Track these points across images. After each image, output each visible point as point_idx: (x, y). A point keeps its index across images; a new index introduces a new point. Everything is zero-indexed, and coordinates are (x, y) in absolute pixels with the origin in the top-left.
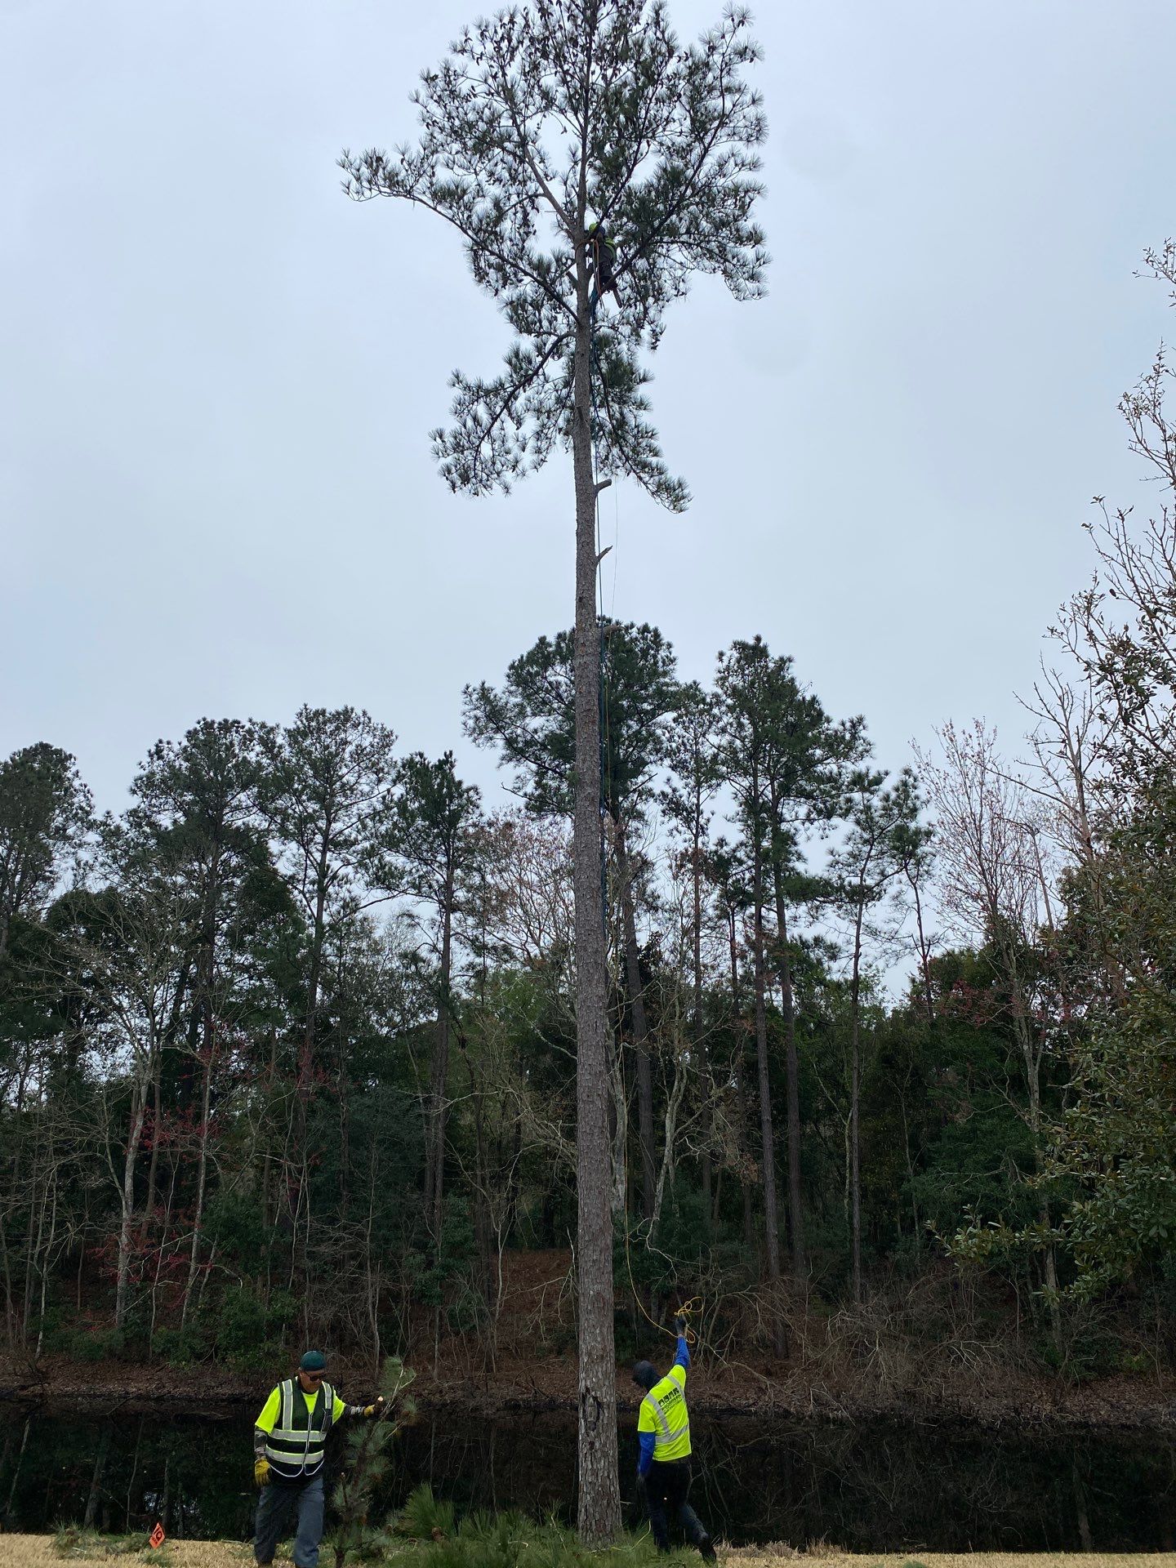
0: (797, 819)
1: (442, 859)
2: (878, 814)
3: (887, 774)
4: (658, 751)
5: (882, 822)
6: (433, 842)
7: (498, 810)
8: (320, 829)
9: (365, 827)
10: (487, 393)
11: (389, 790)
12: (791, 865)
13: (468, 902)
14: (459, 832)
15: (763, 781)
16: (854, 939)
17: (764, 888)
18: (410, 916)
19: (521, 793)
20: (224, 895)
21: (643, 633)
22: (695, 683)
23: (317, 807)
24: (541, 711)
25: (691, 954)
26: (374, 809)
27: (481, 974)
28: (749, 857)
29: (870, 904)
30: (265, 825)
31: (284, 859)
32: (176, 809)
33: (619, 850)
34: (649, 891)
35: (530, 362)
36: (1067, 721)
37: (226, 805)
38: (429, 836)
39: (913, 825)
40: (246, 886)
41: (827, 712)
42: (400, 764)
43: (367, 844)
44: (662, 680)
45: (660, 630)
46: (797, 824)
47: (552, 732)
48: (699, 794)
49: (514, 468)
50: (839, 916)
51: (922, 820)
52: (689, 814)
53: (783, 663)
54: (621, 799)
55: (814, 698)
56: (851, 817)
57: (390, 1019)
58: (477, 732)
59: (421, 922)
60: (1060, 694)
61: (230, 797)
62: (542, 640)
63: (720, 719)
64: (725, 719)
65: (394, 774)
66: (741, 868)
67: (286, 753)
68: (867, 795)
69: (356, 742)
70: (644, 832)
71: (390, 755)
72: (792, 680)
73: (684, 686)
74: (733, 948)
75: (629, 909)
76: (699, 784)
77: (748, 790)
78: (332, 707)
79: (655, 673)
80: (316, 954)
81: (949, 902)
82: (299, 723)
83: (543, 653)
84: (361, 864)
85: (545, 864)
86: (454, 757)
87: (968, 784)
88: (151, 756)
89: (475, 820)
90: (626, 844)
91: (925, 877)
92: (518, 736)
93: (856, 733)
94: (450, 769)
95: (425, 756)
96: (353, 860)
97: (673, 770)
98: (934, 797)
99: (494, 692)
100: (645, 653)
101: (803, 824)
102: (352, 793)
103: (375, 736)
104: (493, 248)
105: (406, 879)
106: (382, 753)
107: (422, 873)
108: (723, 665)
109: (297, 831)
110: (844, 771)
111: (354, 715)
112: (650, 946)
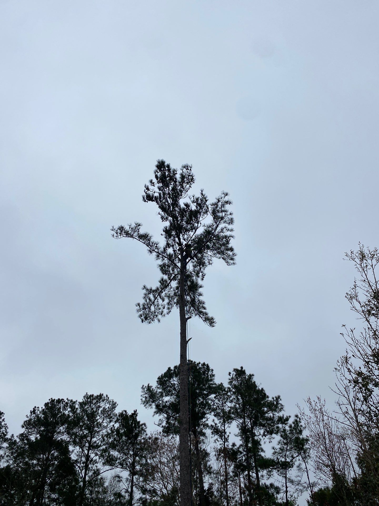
0: (260, 435)
1: (131, 453)
2: (288, 433)
3: (290, 417)
4: (210, 409)
5: (290, 436)
6: (129, 446)
7: (152, 433)
8: (88, 441)
9: (104, 440)
10: (154, 291)
11: (113, 425)
12: (259, 453)
13: (140, 471)
14: (138, 442)
15: (247, 420)
16: (285, 485)
17: (250, 463)
18: (119, 477)
19: (161, 426)
20: (51, 468)
21: (203, 366)
22: (221, 383)
23: (87, 432)
24: (168, 394)
25: (225, 493)
26: (108, 433)
27: (144, 502)
28: (244, 450)
29: (289, 470)
30: (68, 439)
31: (74, 453)
32: (37, 434)
33: (197, 448)
34: (208, 466)
35: (166, 282)
37: (55, 432)
38: (127, 443)
39: (301, 437)
40: (59, 465)
41: (267, 394)
42: (118, 415)
43: (104, 447)
44: (210, 382)
45: (209, 365)
46: (260, 437)
47: (172, 402)
48: (225, 425)
49: (161, 314)
50: (278, 474)
52: (221, 433)
53: (251, 376)
54: (197, 428)
55: (262, 389)
56: (279, 434)
58: (146, 403)
59: (123, 479)
60: (345, 387)
61: (57, 428)
62: (169, 368)
63: (231, 397)
64: (233, 397)
65: (116, 419)
66: (241, 455)
67: (78, 411)
68: (284, 425)
69: (103, 407)
70: (206, 441)
71: (114, 412)
72: (255, 382)
73: (218, 385)
74: (240, 489)
75: (201, 473)
76: (224, 422)
77: (242, 424)
79: (208, 380)
80: (82, 494)
81: (318, 468)
82: (84, 400)
83: (169, 373)
84: (102, 456)
85: (169, 454)
86: (137, 412)
87: (318, 421)
88: (31, 412)
89: (144, 437)
90: (199, 446)
91: (308, 458)
92: (160, 404)
93: (278, 402)
94: (136, 417)
95: (127, 412)
96: (99, 453)
97: (215, 416)
98: (307, 426)
99: (152, 388)
100: (204, 373)
101: (263, 437)
102: (100, 426)
103: (110, 404)
104: (156, 250)
105: (118, 461)
106: (112, 410)
107: (124, 458)
108: (230, 377)
109: (79, 441)
110: (275, 416)
111: (103, 396)
112: (209, 489)
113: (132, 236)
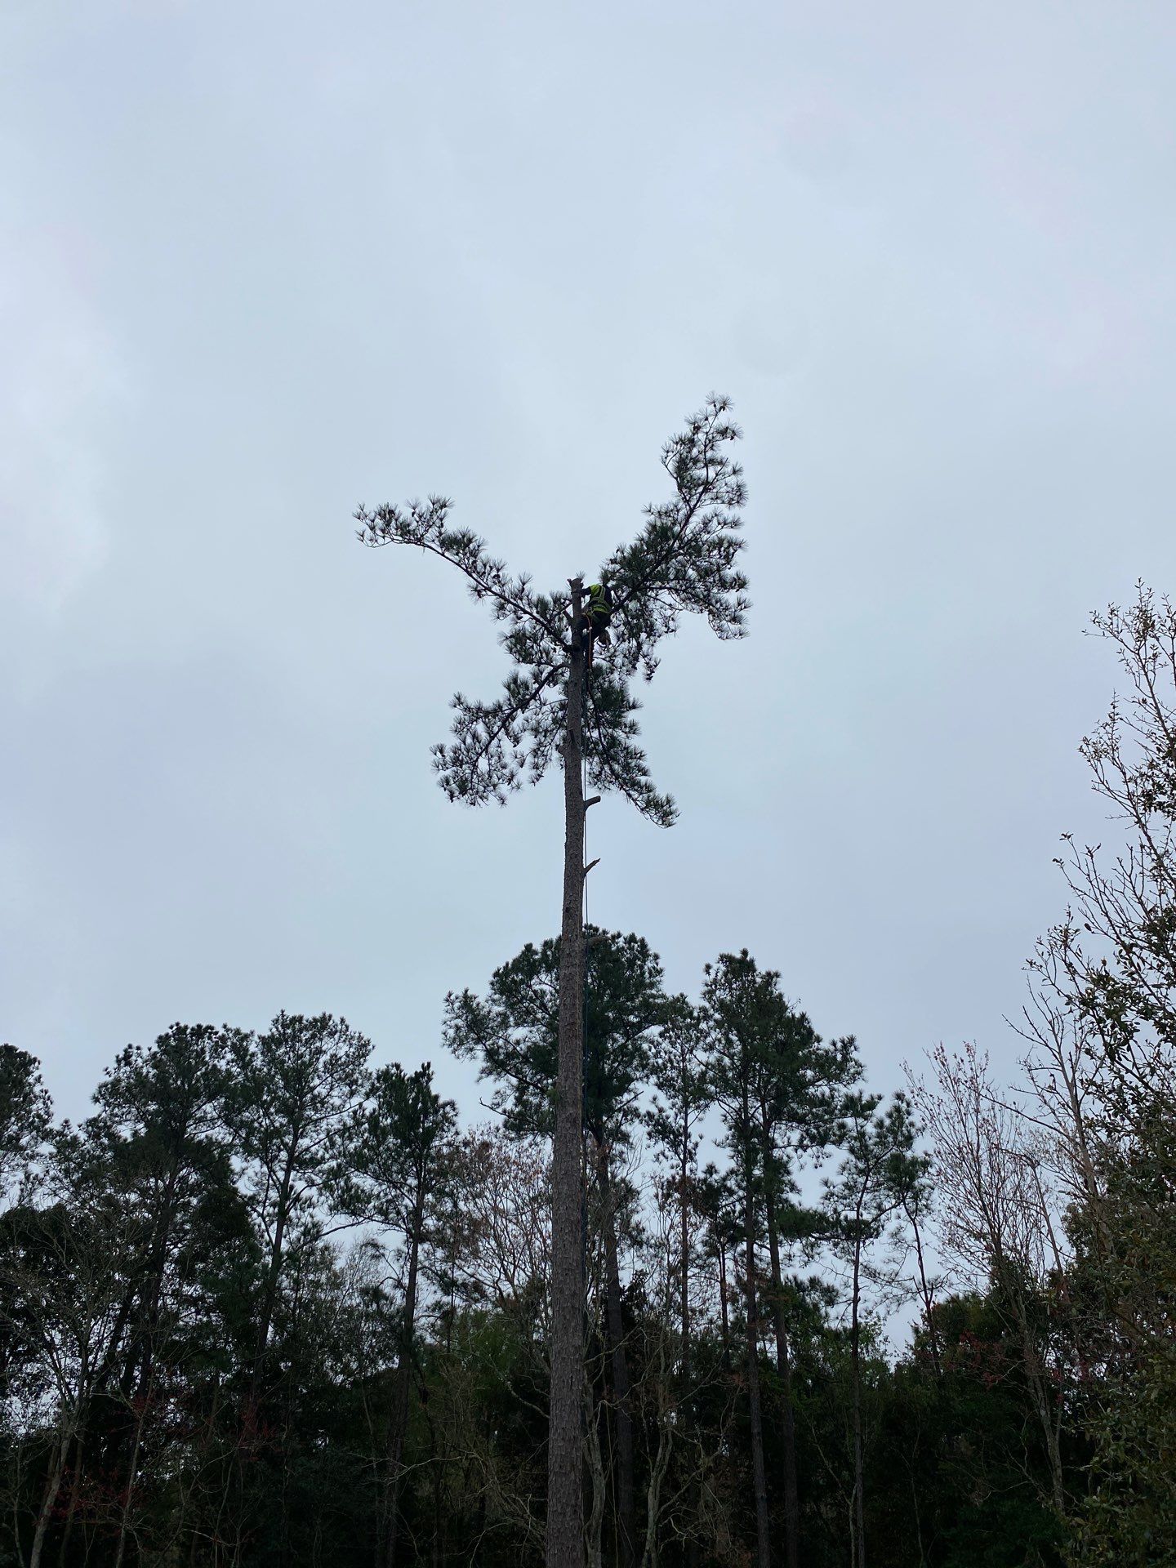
0: (789, 1145)
1: (412, 1181)
2: (871, 1142)
3: (880, 1098)
4: (644, 1067)
5: (876, 1150)
6: (404, 1163)
7: (475, 1128)
8: (286, 1145)
9: (333, 1144)
10: (487, 713)
11: (361, 1105)
12: (784, 1196)
13: (438, 1231)
14: (433, 1152)
15: (754, 1103)
16: (851, 1282)
17: (757, 1222)
18: (375, 1246)
19: (500, 1110)
20: (179, 1216)
21: (629, 943)
22: (682, 995)
23: (284, 1121)
24: (525, 1021)
25: (678, 1297)
26: (344, 1125)
27: (448, 1314)
28: (739, 1187)
29: (867, 1242)
30: (229, 1139)
31: (245, 1177)
32: (137, 1120)
33: (602, 1176)
34: (633, 1224)
35: (527, 688)
36: (1059, 1047)
37: (191, 1117)
38: (399, 1156)
39: (909, 1154)
40: (202, 1207)
41: (817, 1032)
42: (374, 1075)
43: (334, 1163)
44: (648, 991)
45: (647, 940)
46: (790, 1150)
47: (534, 1043)
48: (687, 1115)
49: (510, 782)
50: (835, 1255)
51: (921, 1147)
52: (676, 1137)
53: (770, 977)
54: (605, 1118)
55: (803, 1016)
56: (845, 1145)
57: (347, 1365)
58: (457, 1042)
59: (387, 1253)
60: (1050, 1018)
61: (196, 1108)
62: (529, 947)
63: (708, 1034)
64: (714, 1035)
65: (367, 1086)
66: (731, 1199)
67: (258, 1062)
68: (860, 1121)
69: (331, 1052)
70: (630, 1156)
71: (365, 1066)
72: (780, 996)
73: (671, 999)
74: (723, 1290)
75: (612, 1243)
76: (686, 1104)
77: (738, 1112)
78: (309, 1014)
79: (641, 985)
80: (271, 1286)
81: (951, 1241)
82: (274, 1030)
83: (528, 961)
84: (326, 1186)
85: (522, 1190)
86: (431, 1069)
87: (963, 1111)
88: (118, 1061)
89: (450, 1138)
90: (609, 1169)
91: (925, 1212)
92: (499, 1047)
93: (847, 1054)
94: (427, 1083)
95: (402, 1068)
96: (318, 1180)
97: (659, 1088)
98: (929, 1125)
99: (477, 1000)
100: (631, 963)
101: (796, 1151)
102: (323, 1106)
103: (351, 1045)
104: (496, 589)
105: (372, 1204)
106: (357, 1063)
107: (390, 1197)
108: (710, 979)
109: (262, 1147)
110: (836, 1094)
111: (331, 1022)
112: (634, 1287)
113: (419, 541)
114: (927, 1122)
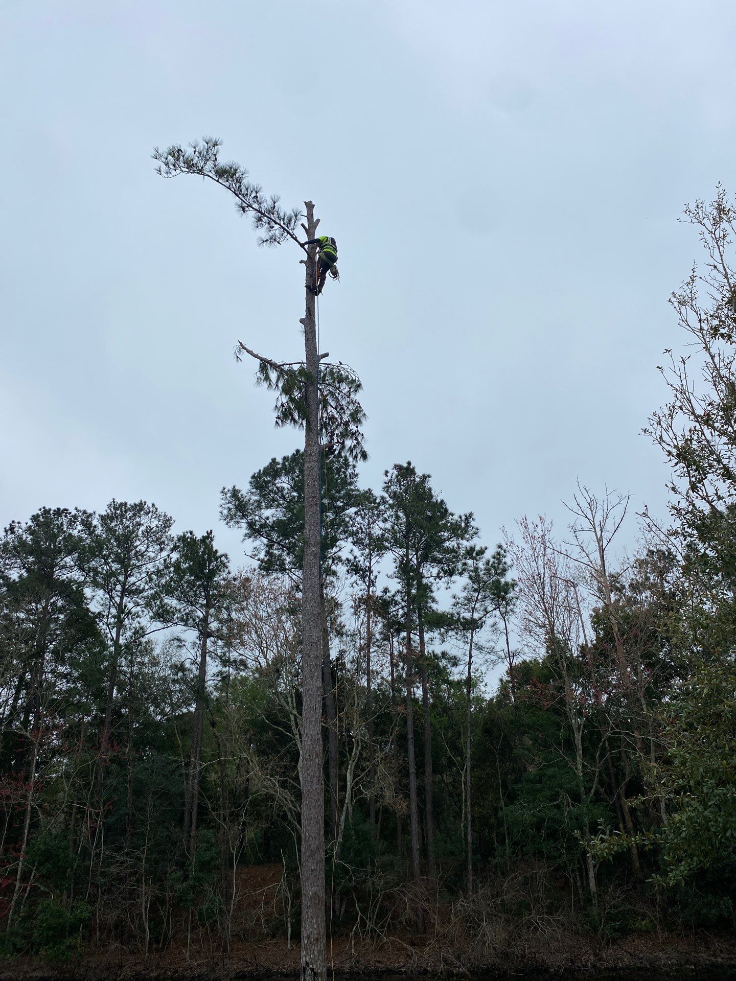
0: (431, 576)
1: (203, 601)
2: (482, 572)
3: (486, 548)
4: (345, 532)
5: (485, 578)
6: (196, 590)
7: (241, 569)
8: (120, 581)
9: (151, 580)
11: (168, 556)
12: (429, 605)
13: (218, 630)
14: (215, 584)
15: (411, 552)
16: (468, 653)
17: (412, 621)
18: (179, 640)
19: (256, 558)
20: (52, 625)
22: (370, 489)
23: (118, 567)
24: (271, 506)
25: (364, 665)
26: (158, 568)
27: (225, 678)
28: (403, 600)
29: (477, 631)
30: (82, 578)
31: (94, 601)
32: (22, 568)
33: (320, 595)
34: (338, 623)
36: (594, 518)
37: (56, 565)
38: (194, 586)
39: (503, 580)
40: (68, 620)
41: (450, 510)
42: (176, 539)
43: (152, 592)
44: (349, 487)
46: (432, 579)
47: (278, 519)
48: (371, 560)
50: (456, 638)
51: (509, 576)
52: (364, 572)
53: (425, 478)
54: (322, 562)
55: (442, 501)
56: (466, 575)
57: (163, 710)
58: (229, 518)
59: (186, 644)
61: (59, 560)
62: (274, 460)
63: (385, 512)
64: (388, 513)
65: (172, 545)
66: (397, 607)
67: (99, 531)
68: (475, 561)
69: (147, 524)
70: (338, 584)
71: (169, 533)
72: (430, 489)
73: (362, 492)
74: (392, 659)
75: (326, 633)
76: (371, 553)
77: (402, 557)
78: (131, 502)
79: (345, 483)
80: (114, 666)
81: (526, 629)
82: (109, 511)
83: (273, 469)
84: (148, 605)
85: (271, 604)
86: (213, 534)
87: (536, 555)
89: (224, 576)
90: (325, 591)
91: (510, 613)
92: (256, 521)
93: (468, 523)
94: (210, 542)
95: (194, 533)
96: (141, 602)
97: (354, 545)
98: (516, 563)
99: (242, 492)
100: (338, 470)
101: (435, 579)
102: (143, 557)
103: (159, 520)
104: (255, 205)
105: (176, 616)
106: (164, 531)
107: (187, 611)
108: (387, 479)
109: (105, 583)
110: (461, 546)
111: (146, 506)
112: (338, 659)
113: (201, 172)
114: (515, 561)
